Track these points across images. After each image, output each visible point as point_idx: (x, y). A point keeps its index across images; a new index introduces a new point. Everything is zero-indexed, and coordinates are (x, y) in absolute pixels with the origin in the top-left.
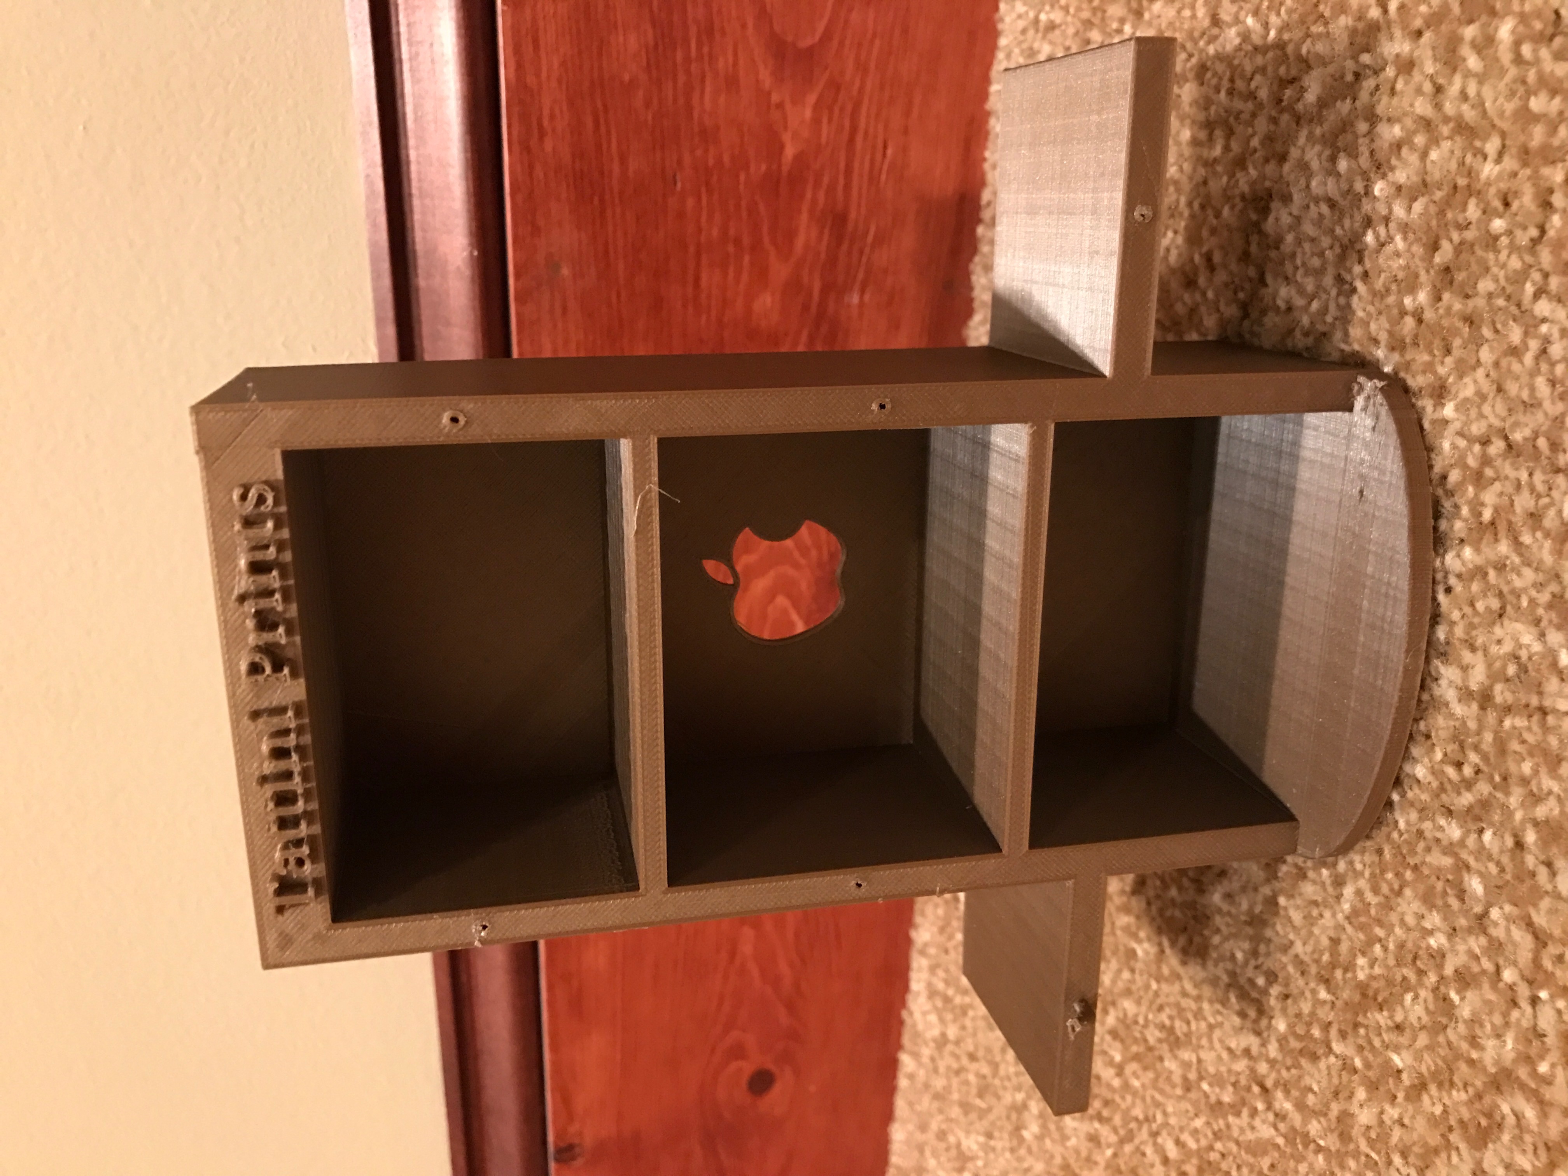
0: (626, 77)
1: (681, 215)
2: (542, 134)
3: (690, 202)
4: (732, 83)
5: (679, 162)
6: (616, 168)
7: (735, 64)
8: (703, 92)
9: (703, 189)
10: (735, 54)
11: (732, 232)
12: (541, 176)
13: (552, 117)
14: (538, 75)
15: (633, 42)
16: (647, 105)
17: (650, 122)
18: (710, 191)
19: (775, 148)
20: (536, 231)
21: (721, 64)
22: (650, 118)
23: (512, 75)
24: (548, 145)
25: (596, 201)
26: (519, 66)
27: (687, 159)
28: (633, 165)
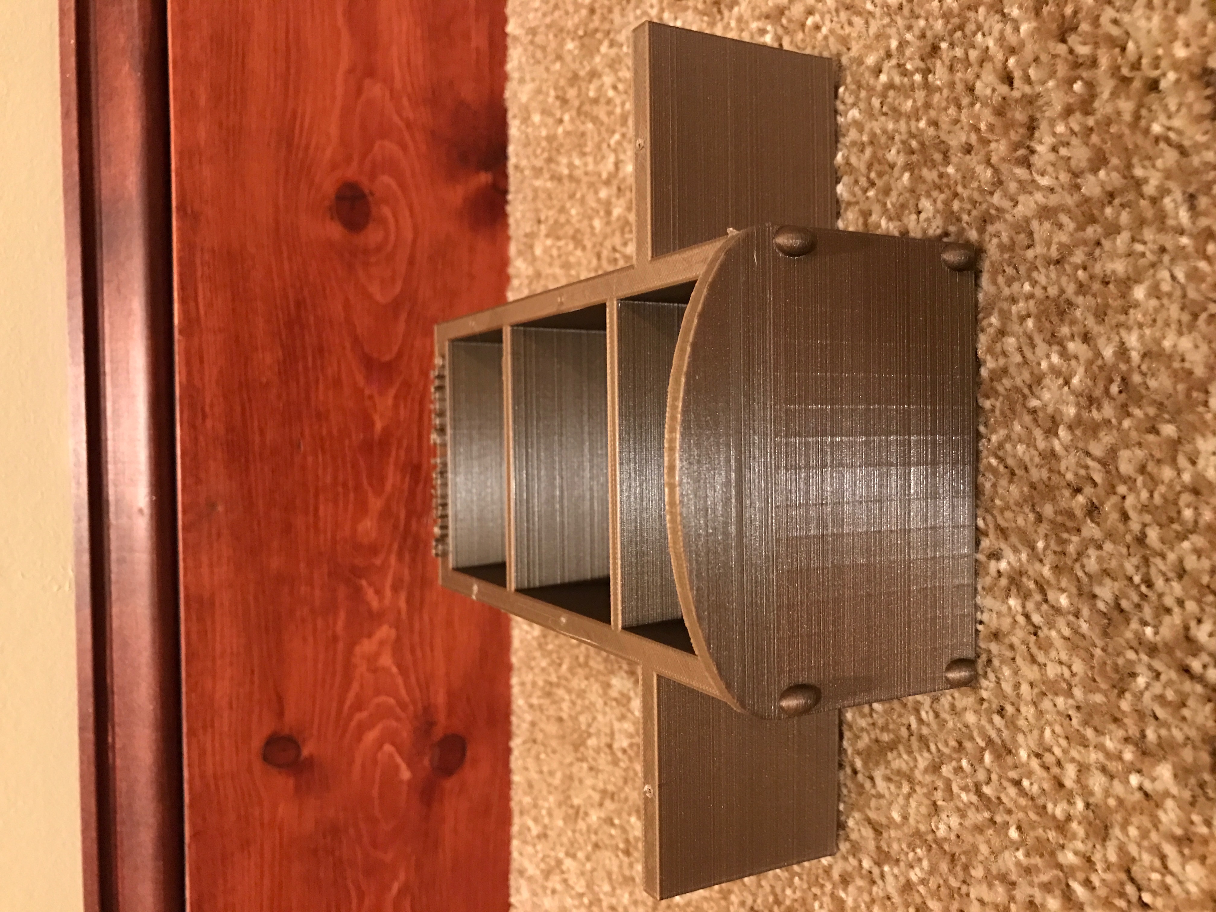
0: (264, 380)
1: (303, 468)
2: (204, 417)
3: (310, 459)
4: (337, 383)
5: (302, 434)
6: (257, 439)
7: (339, 371)
8: (317, 388)
9: (320, 452)
10: (339, 365)
11: (341, 478)
12: (203, 444)
13: (212, 406)
14: (202, 379)
15: (269, 359)
16: (279, 397)
17: (281, 408)
18: (324, 453)
19: (369, 424)
20: (198, 481)
21: (329, 372)
22: (281, 405)
23: (184, 380)
24: (209, 423)
25: (243, 460)
26: (189, 373)
27: (307, 431)
28: (270, 436)
